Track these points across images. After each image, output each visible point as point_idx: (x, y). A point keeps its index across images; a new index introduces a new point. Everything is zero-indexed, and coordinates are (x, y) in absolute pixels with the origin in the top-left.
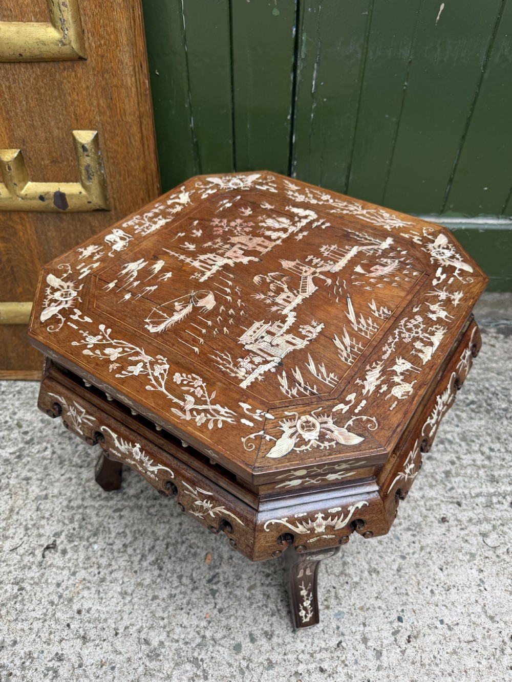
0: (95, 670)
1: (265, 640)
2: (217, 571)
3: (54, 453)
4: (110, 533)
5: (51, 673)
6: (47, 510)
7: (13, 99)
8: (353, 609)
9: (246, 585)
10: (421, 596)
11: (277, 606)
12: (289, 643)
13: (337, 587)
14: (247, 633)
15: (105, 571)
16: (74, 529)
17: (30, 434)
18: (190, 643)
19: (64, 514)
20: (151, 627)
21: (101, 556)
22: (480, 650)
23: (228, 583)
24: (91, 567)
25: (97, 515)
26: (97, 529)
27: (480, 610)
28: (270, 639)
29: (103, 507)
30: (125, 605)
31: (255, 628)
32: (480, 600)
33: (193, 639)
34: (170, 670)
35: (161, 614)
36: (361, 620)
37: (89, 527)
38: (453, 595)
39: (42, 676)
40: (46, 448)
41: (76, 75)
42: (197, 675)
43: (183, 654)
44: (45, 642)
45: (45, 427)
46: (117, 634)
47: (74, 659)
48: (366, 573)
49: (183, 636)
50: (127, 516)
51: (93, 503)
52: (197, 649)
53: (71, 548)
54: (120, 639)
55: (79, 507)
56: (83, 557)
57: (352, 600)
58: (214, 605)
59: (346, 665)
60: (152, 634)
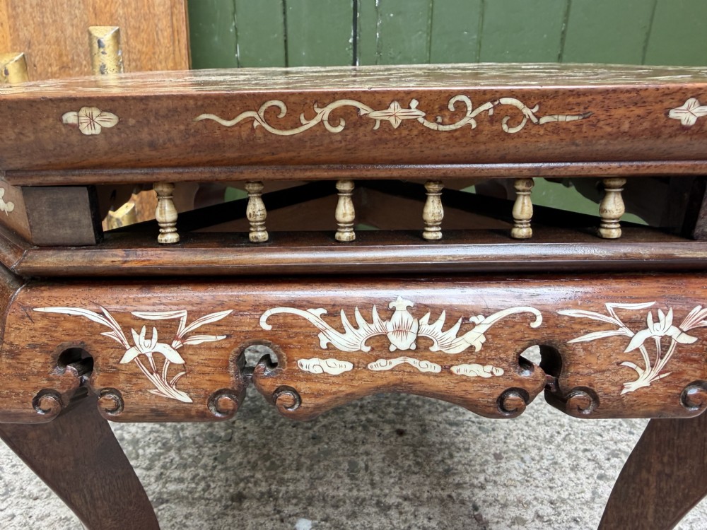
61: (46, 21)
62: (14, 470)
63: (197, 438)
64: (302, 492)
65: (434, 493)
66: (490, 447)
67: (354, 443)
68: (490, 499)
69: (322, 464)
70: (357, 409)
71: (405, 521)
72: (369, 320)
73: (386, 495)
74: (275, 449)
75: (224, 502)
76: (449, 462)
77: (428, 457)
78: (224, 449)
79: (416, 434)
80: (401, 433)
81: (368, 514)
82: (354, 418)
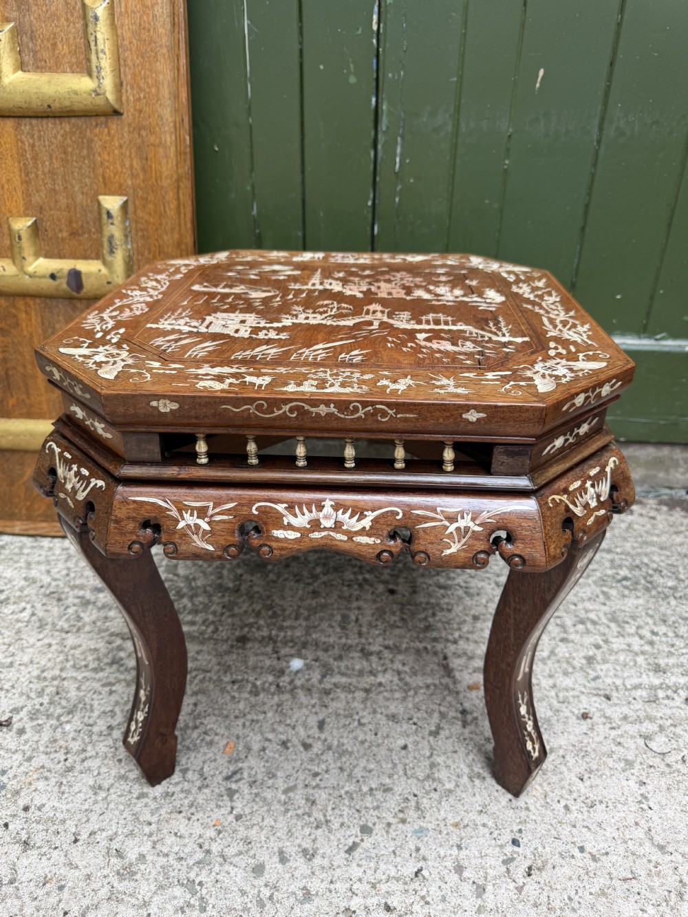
0: (33, 889)
1: (302, 860)
2: (240, 765)
3: (33, 614)
4: (92, 711)
6: (9, 680)
7: (35, 158)
8: (442, 825)
9: (281, 784)
10: (549, 812)
11: (325, 816)
12: (339, 867)
13: (420, 795)
14: (276, 849)
15: (75, 757)
16: (41, 704)
17: (6, 592)
18: (186, 860)
19: (31, 685)
20: (131, 834)
21: (74, 739)
22: (643, 892)
23: (255, 782)
24: (56, 751)
25: (78, 689)
26: (75, 706)
27: (642, 835)
28: (310, 860)
29: (88, 680)
30: (96, 802)
31: (288, 844)
32: (642, 822)
33: (191, 855)
34: (149, 894)
35: (148, 817)
36: (455, 839)
37: (64, 703)
38: (600, 813)
40: (24, 609)
41: (109, 132)
42: (189, 905)
43: (172, 874)
45: (28, 586)
46: (76, 841)
47: (5, 871)
48: (465, 779)
49: (176, 849)
50: (120, 691)
51: (74, 674)
52: (195, 868)
53: (32, 727)
54: (80, 849)
55: (54, 679)
56: (46, 739)
57: (442, 812)
58: (229, 809)
59: (427, 903)
60: (130, 843)
61: (57, 187)
62: (45, 608)
63: (208, 588)
64: (298, 637)
65: (412, 644)
66: (471, 609)
67: (349, 599)
68: (460, 652)
69: (317, 615)
70: (356, 569)
71: (383, 665)
72: (311, 511)
73: (370, 644)
74: (277, 600)
75: (230, 643)
76: (431, 620)
77: (413, 614)
78: (232, 598)
79: (406, 594)
80: (392, 592)
81: (352, 658)
82: (352, 577)
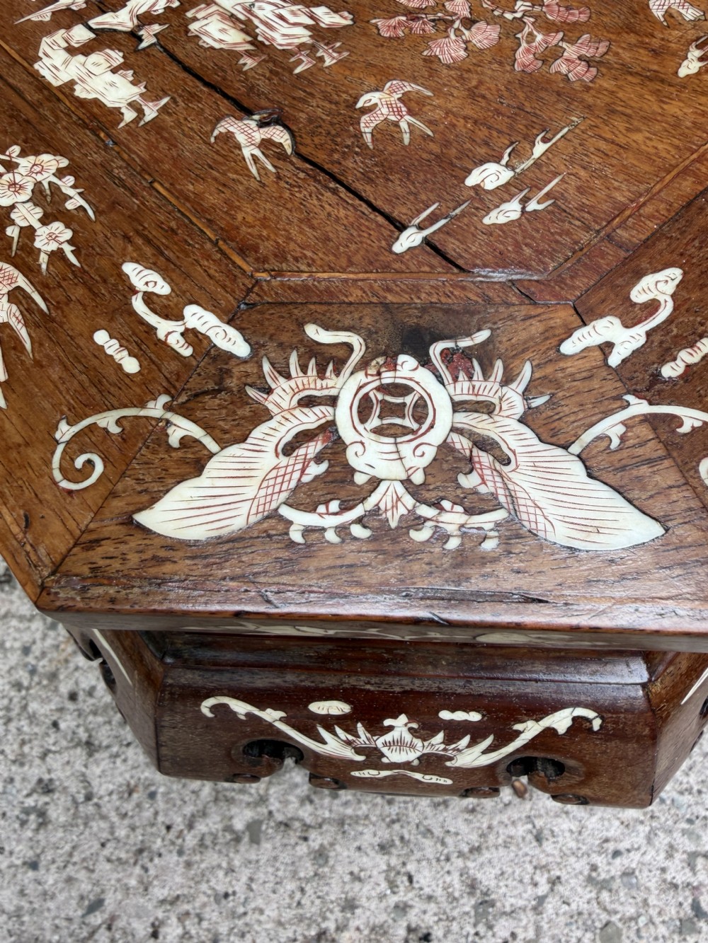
0: (118, 803)
5: (33, 817)
39: (17, 826)
44: (14, 762)
47: (74, 787)
